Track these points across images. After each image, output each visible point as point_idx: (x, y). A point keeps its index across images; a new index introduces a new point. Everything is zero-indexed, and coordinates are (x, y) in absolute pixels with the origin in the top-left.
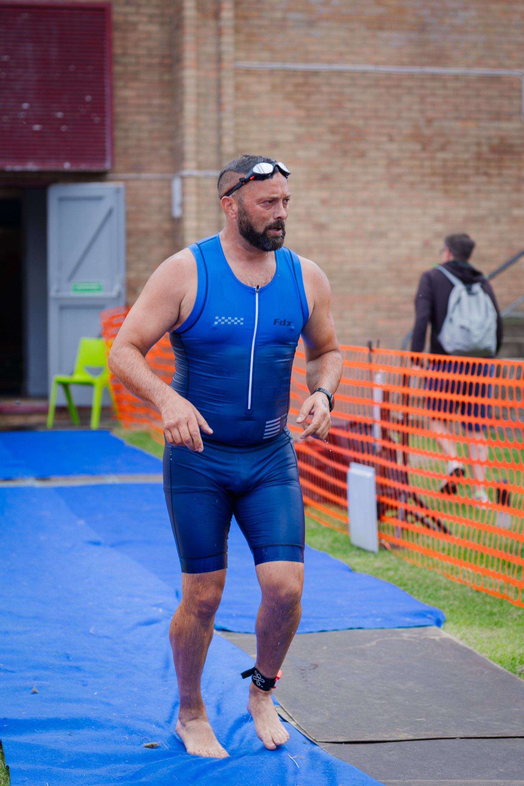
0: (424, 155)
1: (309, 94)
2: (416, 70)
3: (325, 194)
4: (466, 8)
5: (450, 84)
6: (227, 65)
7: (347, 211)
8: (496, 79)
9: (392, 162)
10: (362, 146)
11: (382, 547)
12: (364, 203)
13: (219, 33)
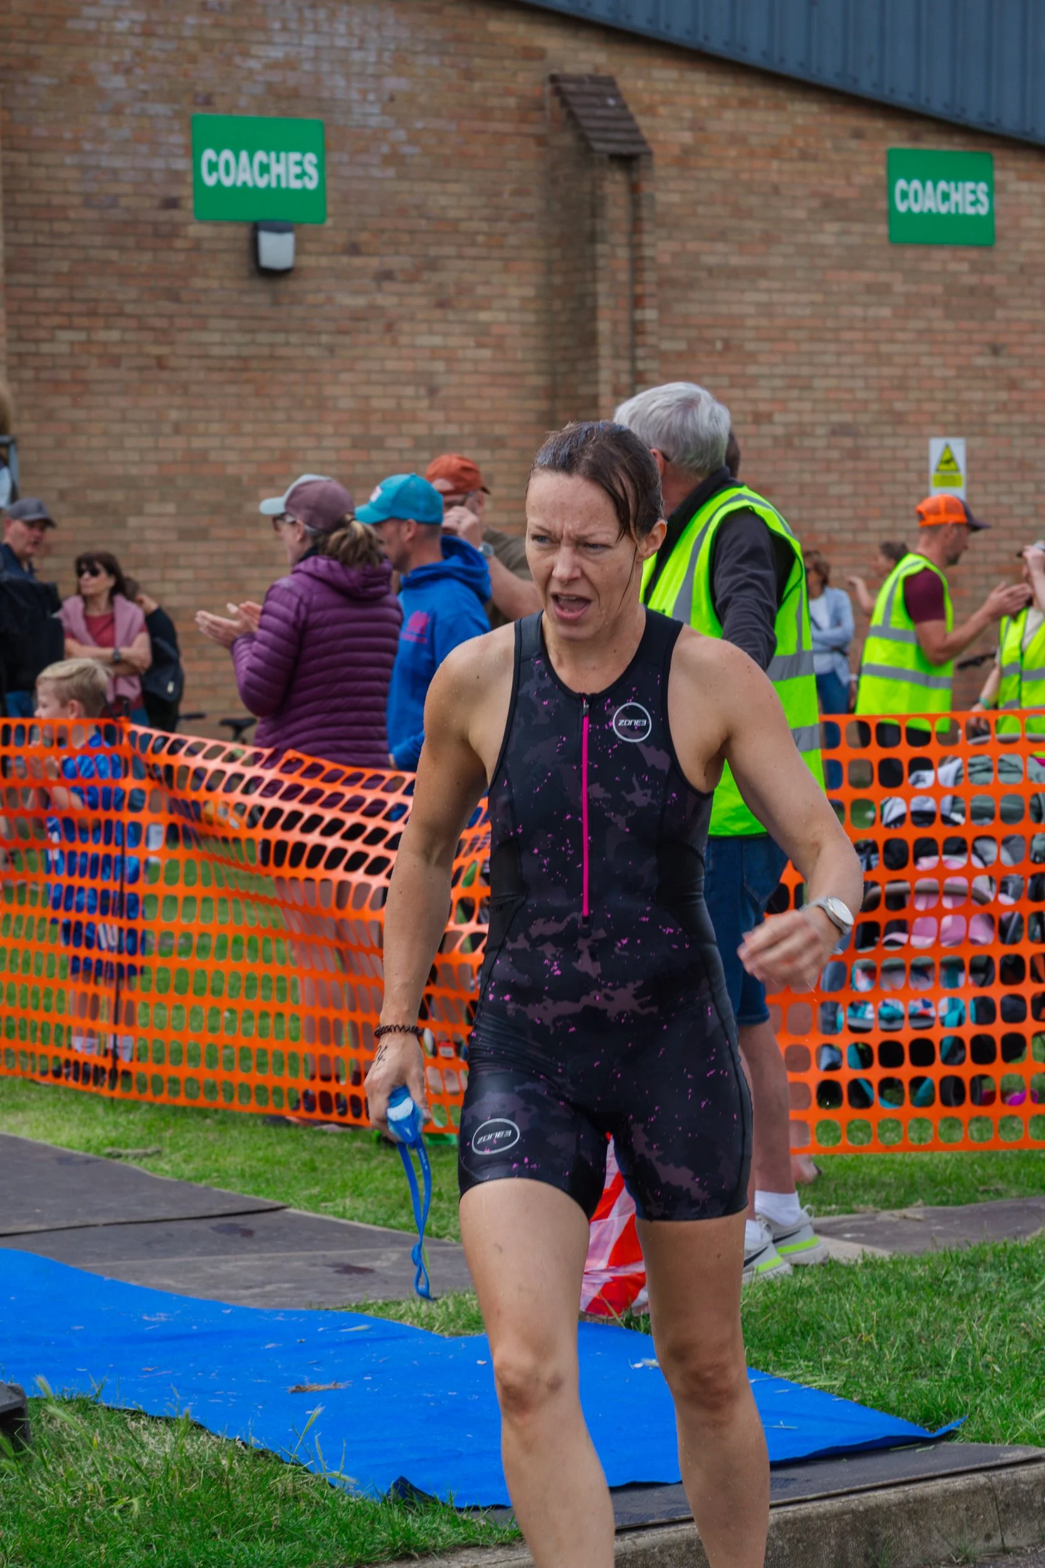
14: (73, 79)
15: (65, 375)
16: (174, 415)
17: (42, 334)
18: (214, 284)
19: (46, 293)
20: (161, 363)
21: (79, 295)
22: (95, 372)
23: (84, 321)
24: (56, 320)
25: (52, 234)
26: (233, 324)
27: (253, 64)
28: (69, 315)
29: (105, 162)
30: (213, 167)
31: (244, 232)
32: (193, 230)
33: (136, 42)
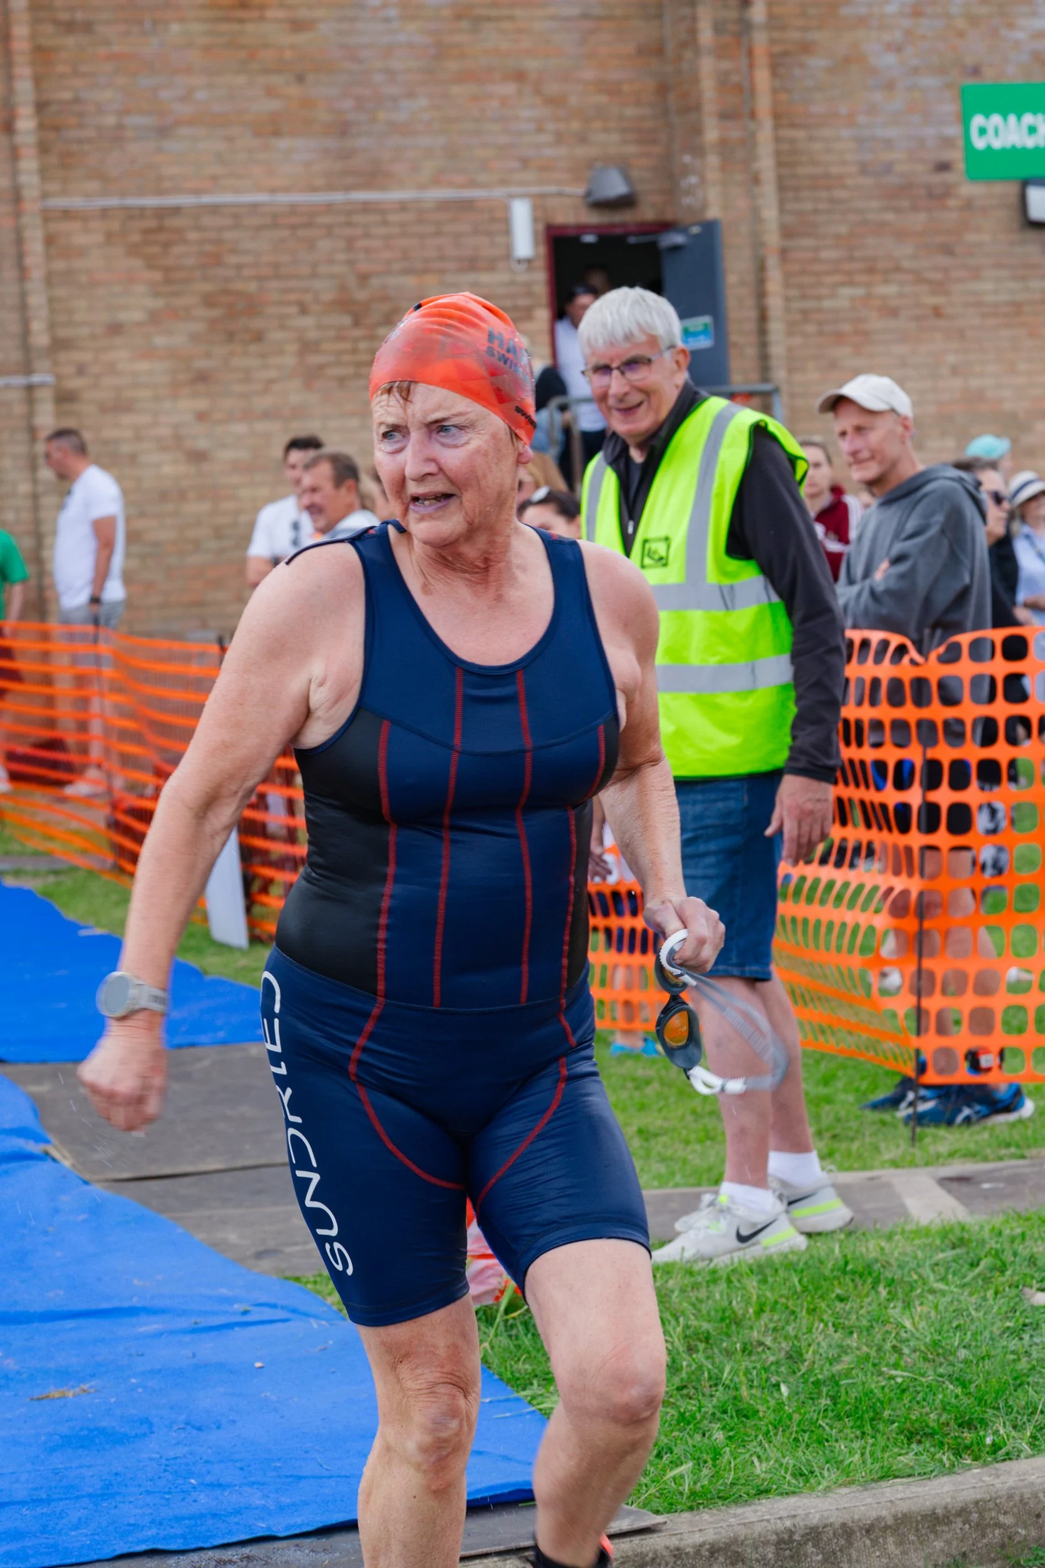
0: (358, 333)
1: (167, 245)
2: (338, 197)
3: (202, 404)
4: (411, 95)
5: (393, 218)
6: (32, 206)
7: (239, 428)
8: (466, 205)
9: (307, 347)
10: (257, 324)
11: (255, 939)
12: (266, 415)
13: (14, 154)
14: (847, 60)
15: (846, 327)
16: (951, 359)
17: (824, 291)
18: (986, 237)
19: (825, 254)
20: (937, 312)
21: (857, 254)
22: (875, 323)
23: (863, 278)
24: (838, 278)
25: (832, 201)
26: (1005, 273)
27: (1020, 35)
28: (849, 273)
29: (880, 133)
30: (983, 131)
31: (1013, 189)
32: (967, 190)
33: (906, 23)
